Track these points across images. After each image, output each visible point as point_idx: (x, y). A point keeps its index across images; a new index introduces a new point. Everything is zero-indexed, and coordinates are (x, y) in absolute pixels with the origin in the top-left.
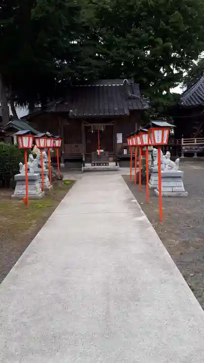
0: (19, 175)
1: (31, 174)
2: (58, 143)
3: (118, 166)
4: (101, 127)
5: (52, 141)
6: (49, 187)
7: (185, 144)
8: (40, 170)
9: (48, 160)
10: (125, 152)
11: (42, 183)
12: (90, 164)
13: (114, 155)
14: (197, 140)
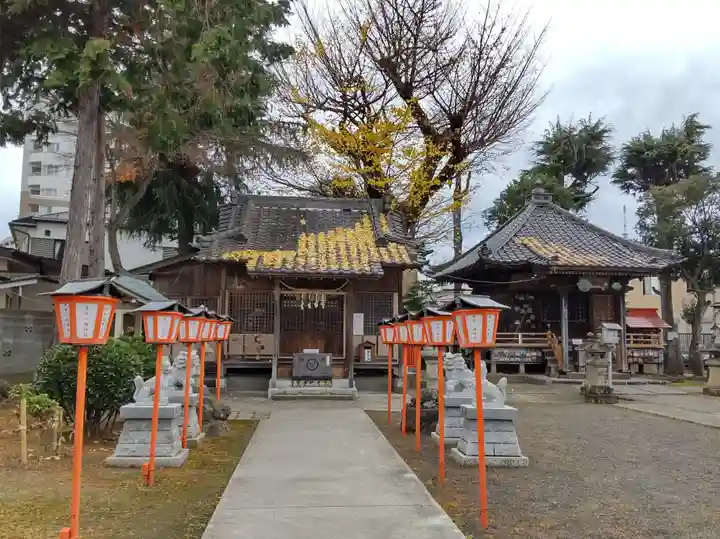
0: (131, 405)
1: (164, 404)
2: (223, 331)
3: (354, 388)
4: (320, 298)
5: (214, 325)
6: (198, 438)
7: (499, 345)
8: (181, 393)
9: (199, 372)
10: (367, 355)
11: (184, 427)
12: (289, 382)
13: (345, 364)
14: (523, 336)
